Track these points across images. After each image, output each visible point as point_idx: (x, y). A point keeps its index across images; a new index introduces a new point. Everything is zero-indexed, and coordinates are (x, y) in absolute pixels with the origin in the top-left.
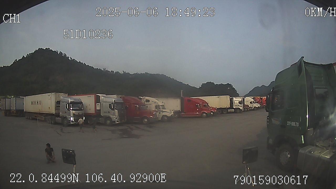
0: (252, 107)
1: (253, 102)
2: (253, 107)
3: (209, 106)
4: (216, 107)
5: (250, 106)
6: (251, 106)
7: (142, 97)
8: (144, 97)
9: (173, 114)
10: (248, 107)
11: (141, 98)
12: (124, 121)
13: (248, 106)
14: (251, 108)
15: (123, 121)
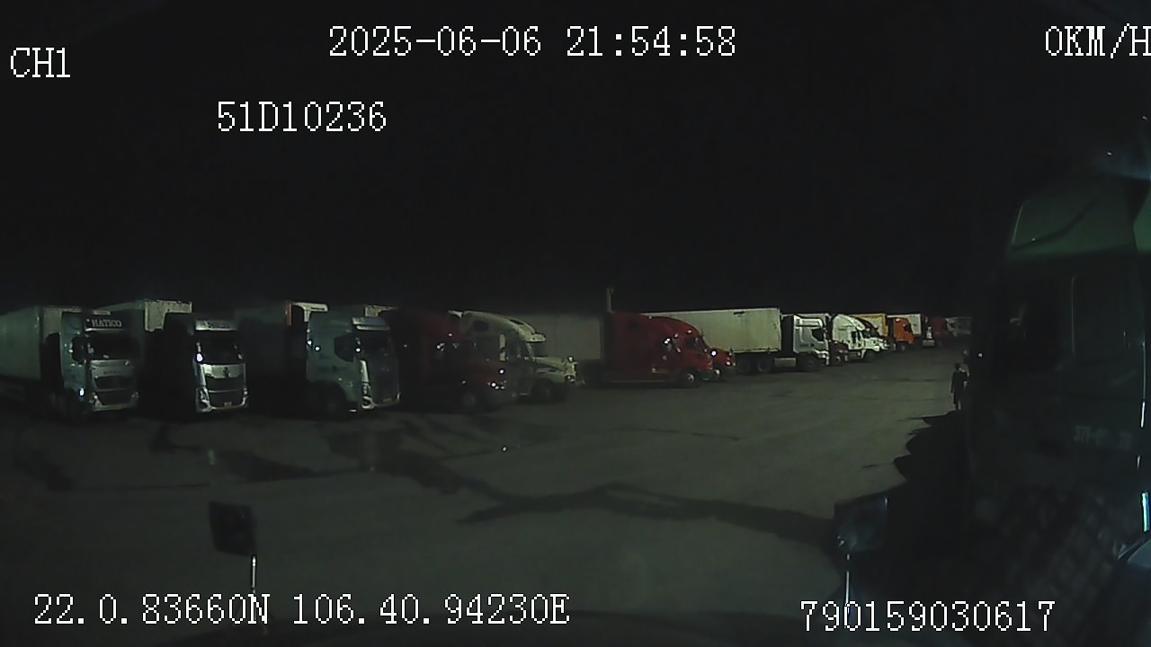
0: (860, 351)
1: (863, 332)
2: (863, 351)
3: (706, 347)
4: (732, 350)
5: (850, 348)
6: (857, 348)
7: (460, 314)
8: (466, 312)
9: (574, 375)
10: (846, 352)
11: (457, 316)
12: (390, 399)
13: (847, 346)
14: (853, 355)
15: (385, 400)
